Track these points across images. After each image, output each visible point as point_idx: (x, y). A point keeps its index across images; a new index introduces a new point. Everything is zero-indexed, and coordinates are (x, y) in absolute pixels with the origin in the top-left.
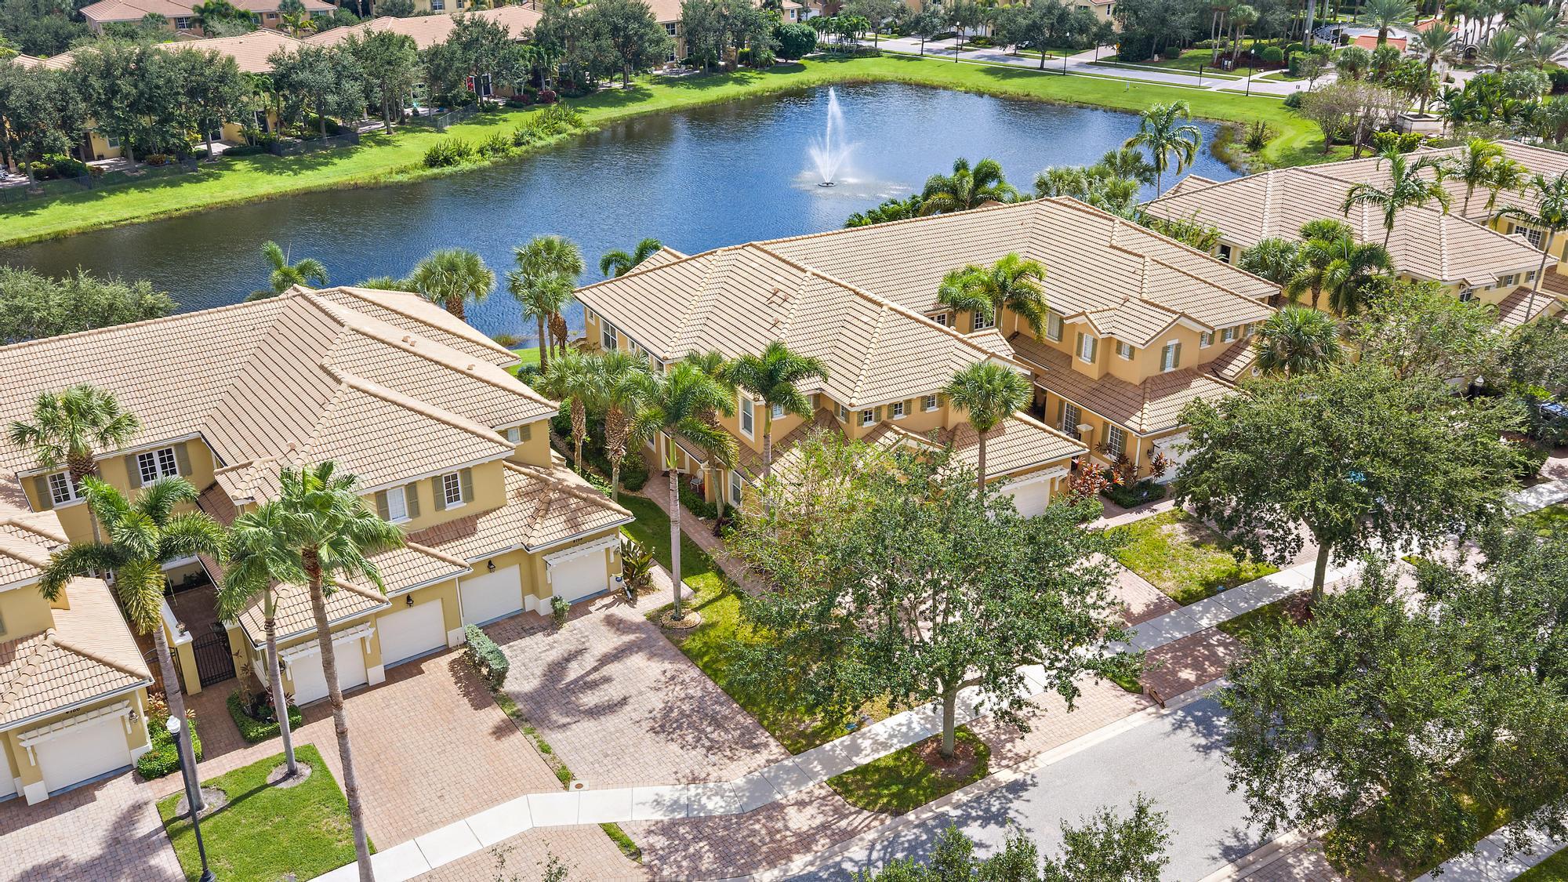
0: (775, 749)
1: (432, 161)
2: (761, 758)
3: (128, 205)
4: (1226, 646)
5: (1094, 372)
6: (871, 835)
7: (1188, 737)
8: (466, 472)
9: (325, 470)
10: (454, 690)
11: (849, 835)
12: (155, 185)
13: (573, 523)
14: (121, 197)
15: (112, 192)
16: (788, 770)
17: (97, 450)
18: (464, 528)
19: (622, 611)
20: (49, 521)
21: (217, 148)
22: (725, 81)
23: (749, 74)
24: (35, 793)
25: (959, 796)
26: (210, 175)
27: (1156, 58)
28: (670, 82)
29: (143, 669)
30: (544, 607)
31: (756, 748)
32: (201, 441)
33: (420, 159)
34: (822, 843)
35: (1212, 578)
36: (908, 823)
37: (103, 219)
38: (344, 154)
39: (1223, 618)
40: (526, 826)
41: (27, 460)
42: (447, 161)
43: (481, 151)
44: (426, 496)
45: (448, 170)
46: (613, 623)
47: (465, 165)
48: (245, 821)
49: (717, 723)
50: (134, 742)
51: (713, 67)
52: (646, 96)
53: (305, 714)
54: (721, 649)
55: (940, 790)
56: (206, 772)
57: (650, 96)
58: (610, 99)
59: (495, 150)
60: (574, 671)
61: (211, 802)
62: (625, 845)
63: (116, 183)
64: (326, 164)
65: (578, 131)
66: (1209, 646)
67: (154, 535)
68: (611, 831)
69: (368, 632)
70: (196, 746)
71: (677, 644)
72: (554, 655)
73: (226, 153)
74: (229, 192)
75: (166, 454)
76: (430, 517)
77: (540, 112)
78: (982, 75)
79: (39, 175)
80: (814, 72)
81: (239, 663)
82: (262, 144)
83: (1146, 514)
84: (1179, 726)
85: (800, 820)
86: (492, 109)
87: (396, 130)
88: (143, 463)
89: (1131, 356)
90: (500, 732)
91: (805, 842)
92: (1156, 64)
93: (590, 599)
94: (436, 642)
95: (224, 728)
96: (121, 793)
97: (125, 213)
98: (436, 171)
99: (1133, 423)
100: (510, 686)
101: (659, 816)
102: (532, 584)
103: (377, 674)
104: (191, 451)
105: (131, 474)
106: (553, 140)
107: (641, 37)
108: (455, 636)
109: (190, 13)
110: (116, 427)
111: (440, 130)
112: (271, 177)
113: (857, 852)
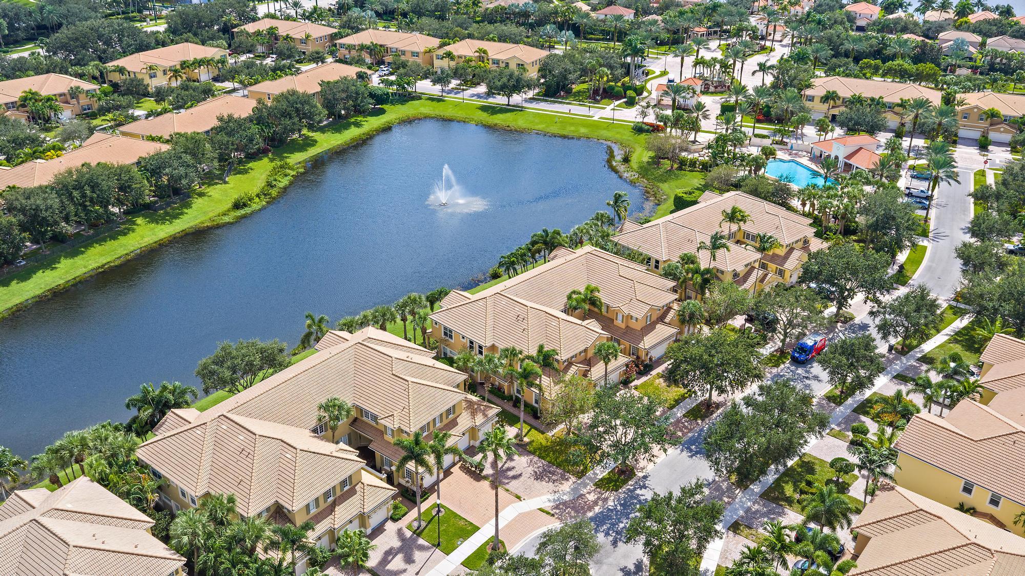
0: (573, 478)
1: (236, 206)
2: (571, 482)
3: (100, 254)
4: (687, 422)
5: (623, 326)
6: (612, 498)
7: (685, 454)
8: (454, 405)
10: (466, 477)
11: (606, 500)
12: (104, 240)
13: (485, 415)
14: (93, 251)
15: (86, 247)
16: (579, 484)
18: (454, 424)
23: (359, 119)
24: (369, 531)
25: (630, 483)
26: (128, 229)
27: (562, 93)
28: (321, 130)
30: (477, 444)
31: (567, 480)
32: (355, 406)
33: (230, 205)
34: (600, 503)
35: (676, 398)
36: (620, 493)
38: (187, 205)
39: (684, 412)
40: (517, 514)
42: (245, 205)
43: (257, 196)
44: (444, 416)
45: (247, 210)
47: (255, 206)
49: (552, 473)
50: (388, 510)
52: (314, 143)
53: (425, 493)
54: (539, 449)
55: (625, 482)
58: (299, 146)
59: (263, 195)
61: (422, 523)
62: (548, 513)
63: (81, 240)
64: (182, 214)
65: (294, 173)
66: (682, 423)
68: (541, 510)
71: (525, 449)
73: (123, 213)
74: (146, 239)
76: (445, 421)
77: (266, 161)
78: (480, 112)
80: (393, 114)
81: (396, 480)
82: (144, 206)
83: (649, 376)
84: (682, 451)
85: (591, 497)
86: (241, 161)
87: (202, 184)
89: (637, 321)
90: (492, 487)
91: (595, 503)
92: (563, 98)
94: (452, 462)
95: (406, 501)
96: (392, 526)
97: (103, 260)
98: (243, 212)
99: (641, 345)
100: (485, 473)
101: (552, 504)
102: (473, 437)
106: (286, 181)
109: (15, 100)
111: (226, 182)
112: (160, 227)
113: (611, 503)
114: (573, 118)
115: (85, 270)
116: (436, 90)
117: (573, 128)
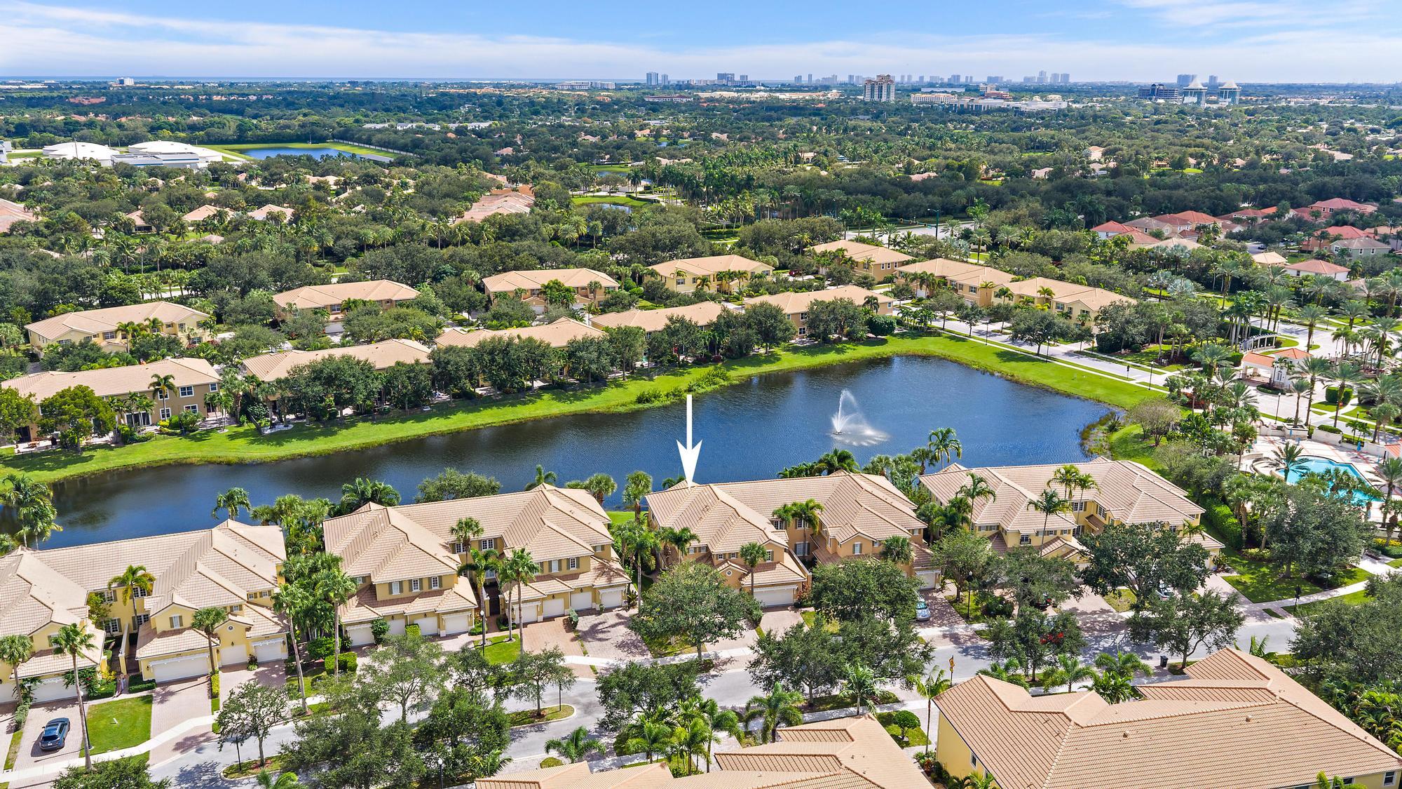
0: (649, 656)
1: (640, 400)
2: (644, 656)
3: (491, 416)
5: (831, 551)
8: (578, 558)
9: (523, 551)
10: (562, 627)
12: (504, 406)
13: (609, 580)
14: (489, 411)
15: (485, 408)
17: (472, 537)
18: (575, 576)
19: (624, 613)
20: (456, 557)
21: (538, 384)
22: (829, 350)
23: (847, 346)
24: (443, 633)
26: (531, 401)
27: (1123, 351)
28: (795, 350)
29: (476, 603)
30: (598, 609)
31: (644, 654)
32: (501, 538)
33: (634, 398)
37: (479, 423)
38: (597, 391)
41: (453, 538)
42: (648, 401)
43: (667, 395)
44: (564, 564)
45: (647, 405)
46: (619, 616)
47: (657, 404)
48: (496, 648)
49: (636, 647)
50: (470, 624)
51: (826, 341)
52: (777, 360)
53: (516, 626)
54: (646, 628)
56: (487, 636)
57: (779, 359)
58: (757, 361)
59: (675, 395)
60: (600, 627)
61: (488, 643)
62: (595, 671)
63: (486, 402)
64: (586, 398)
65: (726, 383)
67: (484, 563)
68: (592, 667)
69: (539, 603)
70: (486, 629)
71: (635, 624)
72: (596, 622)
73: (541, 388)
74: (537, 412)
75: (490, 541)
76: (565, 572)
77: (711, 368)
78: (995, 356)
79: (454, 396)
80: (894, 346)
81: (501, 607)
82: (559, 384)
86: (684, 365)
87: (628, 377)
88: (483, 543)
89: (840, 546)
90: (573, 640)
93: (614, 608)
94: (562, 613)
95: (494, 626)
96: (465, 639)
98: (641, 406)
100: (578, 628)
101: (607, 666)
102: (595, 599)
103: (540, 619)
104: (498, 541)
105: (480, 546)
106: (709, 389)
107: (775, 328)
108: (567, 611)
109: (539, 287)
110: (478, 531)
111: (651, 379)
112: (559, 404)
114: (1101, 378)
115: (469, 424)
116: (960, 327)
117: (1088, 388)
